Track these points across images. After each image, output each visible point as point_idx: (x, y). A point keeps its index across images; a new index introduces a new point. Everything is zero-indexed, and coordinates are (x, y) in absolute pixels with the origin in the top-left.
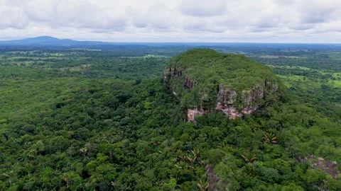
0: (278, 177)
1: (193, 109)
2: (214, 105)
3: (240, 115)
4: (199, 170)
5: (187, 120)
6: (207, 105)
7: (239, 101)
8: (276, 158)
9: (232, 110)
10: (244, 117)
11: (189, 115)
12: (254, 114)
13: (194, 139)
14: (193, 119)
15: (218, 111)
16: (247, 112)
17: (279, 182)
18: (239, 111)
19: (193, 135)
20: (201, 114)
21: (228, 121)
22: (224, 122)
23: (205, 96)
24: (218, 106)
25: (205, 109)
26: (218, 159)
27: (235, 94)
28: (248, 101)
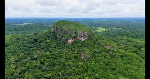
0: (100, 52)
1: (70, 39)
2: (77, 37)
3: (85, 39)
4: (79, 55)
5: (68, 43)
6: (75, 38)
7: (84, 35)
8: (98, 48)
9: (83, 38)
10: (86, 40)
11: (69, 42)
12: (88, 39)
13: (73, 48)
14: (70, 42)
15: (78, 39)
16: (86, 38)
17: (101, 53)
18: (85, 38)
19: (73, 47)
20: (73, 41)
21: (82, 42)
22: (81, 42)
23: (74, 35)
24: (78, 38)
25: (74, 39)
26: (84, 50)
27: (83, 33)
28: (86, 35)
